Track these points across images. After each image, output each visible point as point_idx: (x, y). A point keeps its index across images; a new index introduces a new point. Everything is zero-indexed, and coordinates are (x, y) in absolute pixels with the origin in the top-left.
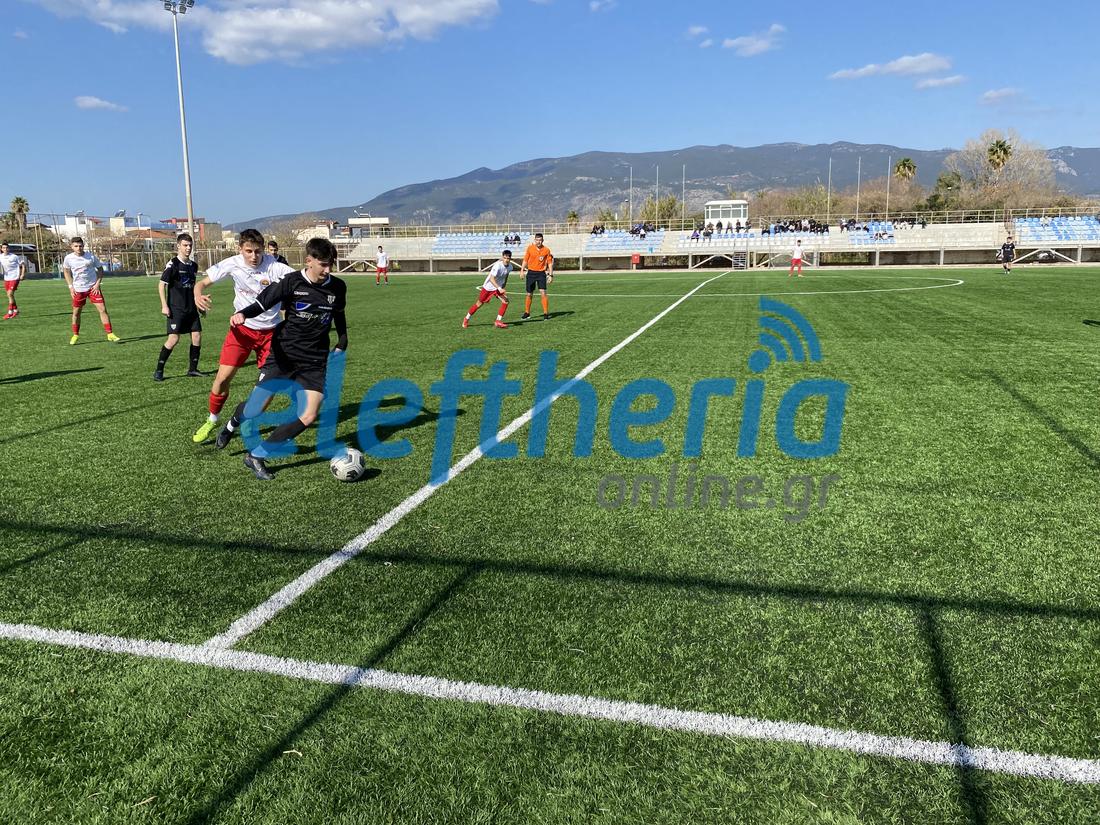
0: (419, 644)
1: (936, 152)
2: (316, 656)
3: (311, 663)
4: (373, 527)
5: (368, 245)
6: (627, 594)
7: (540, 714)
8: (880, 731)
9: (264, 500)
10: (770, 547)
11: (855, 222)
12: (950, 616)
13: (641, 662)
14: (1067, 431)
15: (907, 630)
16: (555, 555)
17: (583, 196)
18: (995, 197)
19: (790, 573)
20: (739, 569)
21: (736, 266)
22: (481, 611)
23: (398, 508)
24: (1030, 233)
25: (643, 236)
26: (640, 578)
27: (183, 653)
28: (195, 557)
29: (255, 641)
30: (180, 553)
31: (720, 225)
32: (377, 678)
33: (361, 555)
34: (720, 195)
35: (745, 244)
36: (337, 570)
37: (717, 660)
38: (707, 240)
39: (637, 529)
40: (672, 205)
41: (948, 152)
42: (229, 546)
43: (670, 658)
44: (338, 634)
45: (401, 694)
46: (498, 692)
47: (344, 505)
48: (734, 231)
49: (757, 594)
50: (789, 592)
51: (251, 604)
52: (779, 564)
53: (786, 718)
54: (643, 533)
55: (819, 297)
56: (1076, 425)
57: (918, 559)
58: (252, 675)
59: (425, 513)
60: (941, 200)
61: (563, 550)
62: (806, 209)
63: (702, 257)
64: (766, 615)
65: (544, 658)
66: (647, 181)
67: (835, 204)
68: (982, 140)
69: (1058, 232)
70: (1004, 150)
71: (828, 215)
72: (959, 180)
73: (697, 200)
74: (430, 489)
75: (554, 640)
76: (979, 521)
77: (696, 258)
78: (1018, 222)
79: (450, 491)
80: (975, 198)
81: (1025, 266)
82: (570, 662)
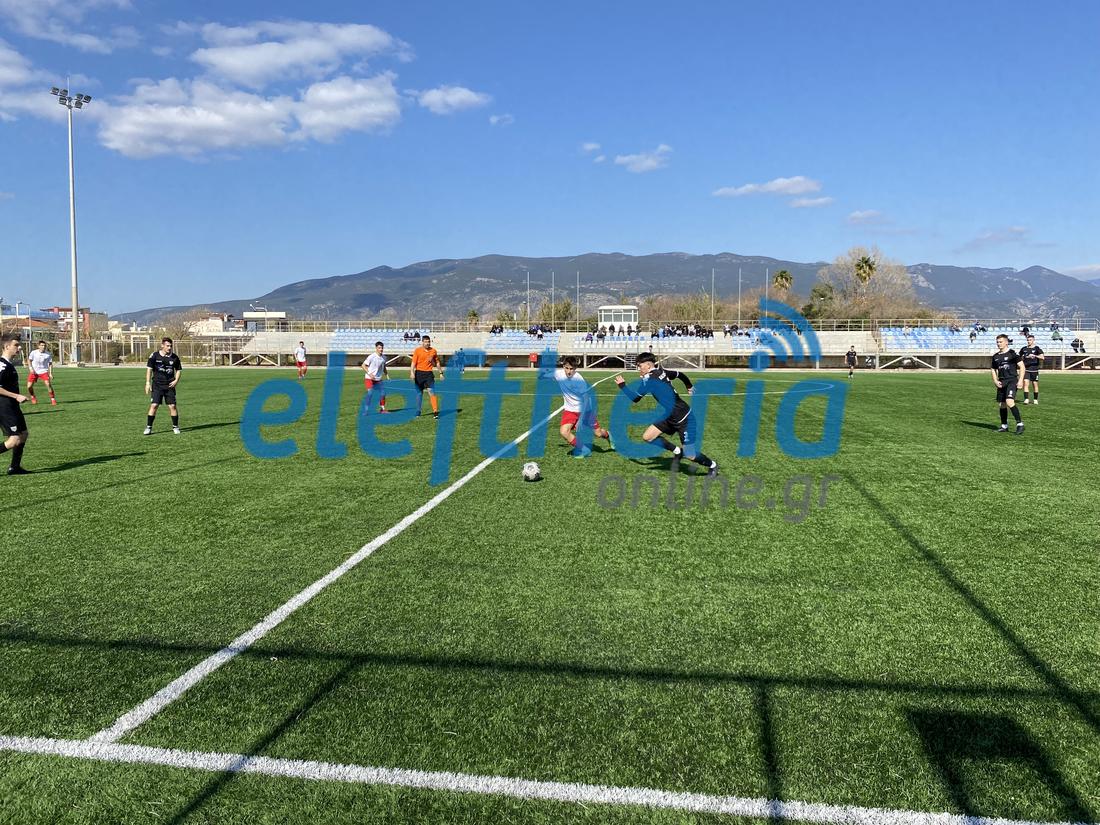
0: (302, 733)
1: (810, 265)
2: (202, 746)
3: (197, 754)
4: (260, 624)
5: (264, 339)
6: (500, 681)
7: (413, 790)
8: (711, 791)
9: (150, 600)
10: (634, 634)
11: (737, 328)
12: (782, 692)
13: (508, 741)
14: (902, 527)
15: (744, 705)
16: (436, 647)
17: (483, 296)
18: (863, 308)
19: (648, 658)
20: (604, 655)
21: (628, 367)
23: (285, 607)
24: (894, 342)
25: (540, 336)
26: (514, 666)
27: (68, 748)
28: (79, 657)
29: (142, 734)
30: (64, 653)
31: (612, 328)
32: (261, 764)
33: (248, 651)
34: (614, 299)
35: (636, 346)
36: (224, 666)
37: (576, 737)
38: (601, 342)
39: (514, 621)
40: (567, 307)
41: (821, 265)
42: (114, 645)
43: (535, 737)
44: (223, 725)
45: (283, 777)
46: (375, 772)
47: (231, 603)
48: (626, 334)
49: (618, 678)
50: (645, 675)
51: (138, 699)
52: (641, 650)
53: (631, 785)
54: (520, 625)
57: (762, 643)
58: (137, 766)
59: (312, 610)
60: (815, 309)
61: (444, 643)
62: (693, 315)
63: (597, 358)
64: (623, 696)
65: (419, 741)
66: (544, 284)
67: (718, 311)
68: (850, 255)
69: (918, 341)
70: (870, 266)
71: (712, 321)
72: (831, 291)
73: (592, 303)
74: (317, 587)
75: (430, 725)
76: (817, 608)
77: (591, 359)
78: (883, 331)
79: (337, 589)
80: (845, 308)
81: (891, 371)
82: (443, 744)
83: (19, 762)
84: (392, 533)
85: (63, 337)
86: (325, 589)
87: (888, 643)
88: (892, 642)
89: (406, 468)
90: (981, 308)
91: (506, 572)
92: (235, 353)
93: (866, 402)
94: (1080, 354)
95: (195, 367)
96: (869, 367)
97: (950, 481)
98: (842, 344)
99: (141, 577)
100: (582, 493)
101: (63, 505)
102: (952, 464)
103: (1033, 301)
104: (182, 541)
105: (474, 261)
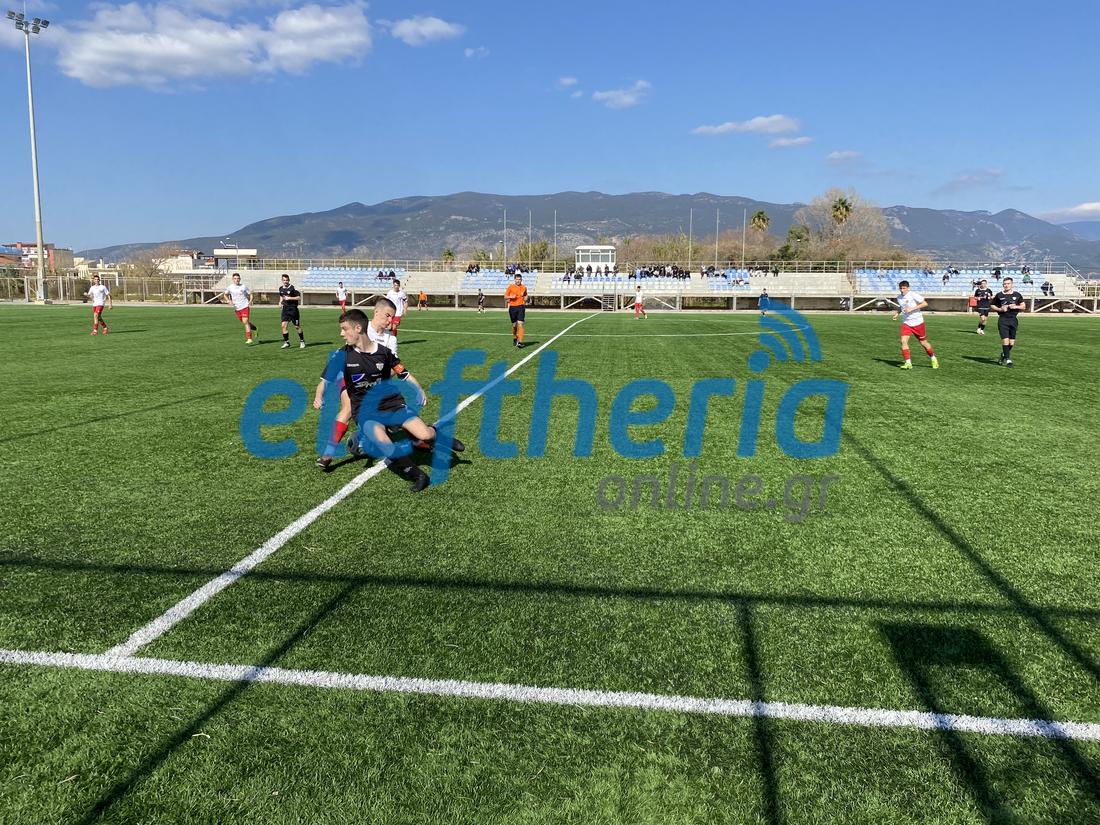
0: (310, 647)
1: (788, 206)
2: (215, 659)
3: (211, 665)
4: (260, 550)
6: (496, 599)
7: (420, 695)
8: (699, 695)
9: (148, 527)
10: (621, 557)
11: (714, 269)
13: (507, 652)
16: (433, 569)
17: (458, 235)
18: (839, 250)
19: (636, 578)
20: (594, 576)
21: (605, 308)
22: (366, 619)
23: (282, 533)
24: (869, 284)
26: (509, 586)
27: (86, 662)
28: (86, 579)
29: (155, 648)
32: (274, 674)
33: (250, 574)
34: (592, 239)
35: (613, 287)
36: (228, 587)
38: (578, 282)
39: (506, 546)
40: (545, 247)
41: (798, 206)
43: (533, 648)
44: (233, 640)
45: (296, 686)
46: (383, 681)
48: (603, 274)
49: (608, 596)
50: (634, 593)
51: (147, 618)
52: (627, 571)
53: (623, 689)
54: (512, 549)
55: (679, 339)
56: (886, 454)
57: (743, 564)
59: (309, 537)
60: (791, 250)
61: (441, 565)
62: (670, 256)
63: (574, 299)
65: (423, 653)
66: (521, 223)
67: (695, 252)
68: (827, 197)
69: (892, 283)
70: (846, 207)
71: (690, 262)
72: (808, 232)
73: (569, 243)
75: (432, 639)
76: (795, 533)
77: (568, 299)
78: (858, 273)
79: (332, 517)
80: (821, 250)
81: (865, 313)
82: (446, 655)
83: (40, 674)
85: (28, 274)
86: (320, 517)
87: (862, 565)
88: (866, 564)
90: (955, 251)
91: (496, 501)
92: (206, 290)
94: (1049, 297)
95: (166, 305)
96: (843, 309)
97: (921, 417)
98: (817, 286)
99: (136, 507)
101: (50, 438)
102: (924, 401)
103: (1005, 245)
104: (174, 473)
105: (448, 198)
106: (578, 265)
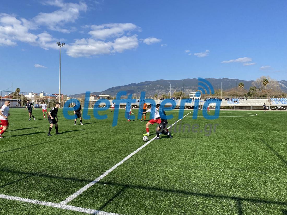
0: (112, 205)
1: (249, 81)
2: (87, 207)
3: (86, 209)
4: (102, 175)
6: (164, 194)
9: (75, 167)
10: (201, 183)
11: (229, 98)
12: (245, 203)
13: (166, 211)
14: (280, 156)
15: (233, 206)
16: (147, 184)
17: (159, 90)
18: (265, 93)
19: (205, 190)
20: (192, 189)
22: (127, 197)
23: (108, 171)
24: (275, 102)
26: (168, 190)
27: (55, 205)
28: (58, 181)
29: (72, 203)
30: (54, 180)
31: (193, 98)
32: (101, 213)
33: (99, 182)
34: (194, 91)
36: (92, 186)
37: (185, 212)
40: (181, 93)
41: (252, 81)
42: (66, 179)
43: (174, 211)
44: (92, 202)
47: (95, 169)
49: (197, 195)
50: (205, 195)
51: (71, 193)
52: (203, 188)
54: (169, 179)
56: (283, 154)
57: (238, 188)
58: (71, 211)
59: (115, 172)
60: (251, 93)
61: (149, 183)
62: (216, 95)
63: (189, 106)
64: (198, 201)
65: (142, 210)
66: (175, 87)
67: (223, 94)
68: (261, 78)
69: (282, 102)
70: (267, 81)
71: (222, 96)
72: (256, 88)
73: (188, 92)
74: (116, 166)
75: (145, 206)
76: (254, 179)
78: (271, 99)
79: (121, 167)
80: (260, 93)
81: (274, 110)
82: (149, 211)
83: (43, 208)
84: (135, 152)
86: (118, 167)
87: (277, 190)
88: (278, 190)
89: (139, 135)
93: (267, 119)
96: (267, 109)
98: (259, 103)
99: (73, 162)
100: (186, 143)
104: (83, 153)
105: (156, 81)
106: (190, 98)
